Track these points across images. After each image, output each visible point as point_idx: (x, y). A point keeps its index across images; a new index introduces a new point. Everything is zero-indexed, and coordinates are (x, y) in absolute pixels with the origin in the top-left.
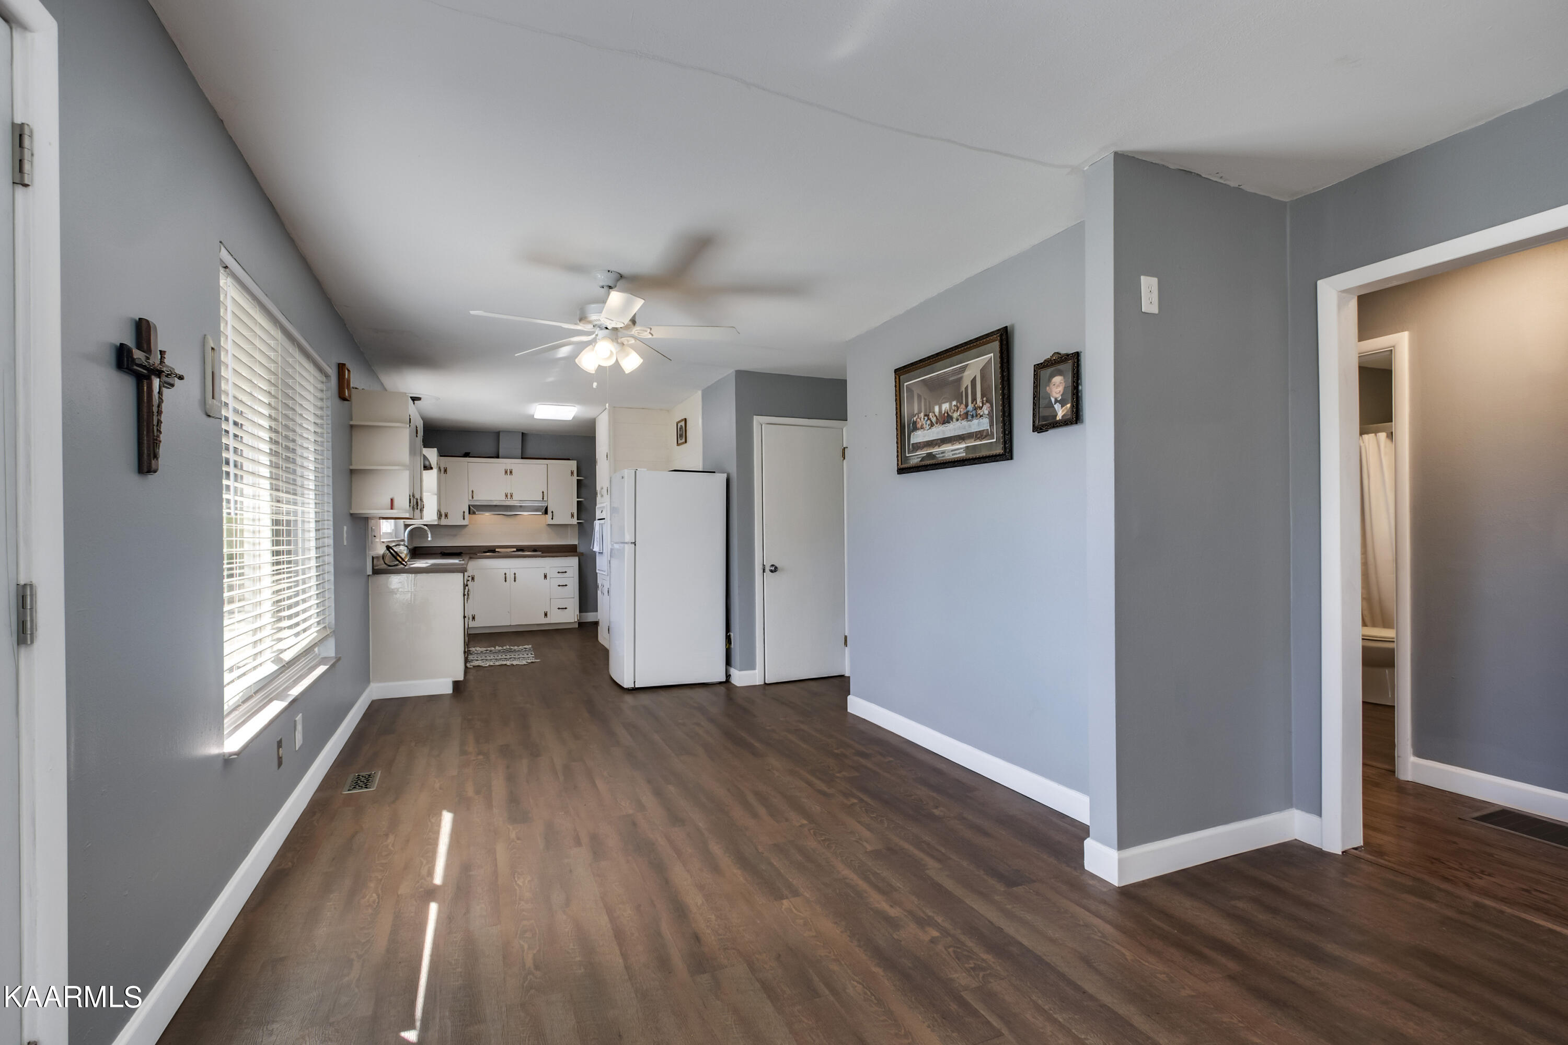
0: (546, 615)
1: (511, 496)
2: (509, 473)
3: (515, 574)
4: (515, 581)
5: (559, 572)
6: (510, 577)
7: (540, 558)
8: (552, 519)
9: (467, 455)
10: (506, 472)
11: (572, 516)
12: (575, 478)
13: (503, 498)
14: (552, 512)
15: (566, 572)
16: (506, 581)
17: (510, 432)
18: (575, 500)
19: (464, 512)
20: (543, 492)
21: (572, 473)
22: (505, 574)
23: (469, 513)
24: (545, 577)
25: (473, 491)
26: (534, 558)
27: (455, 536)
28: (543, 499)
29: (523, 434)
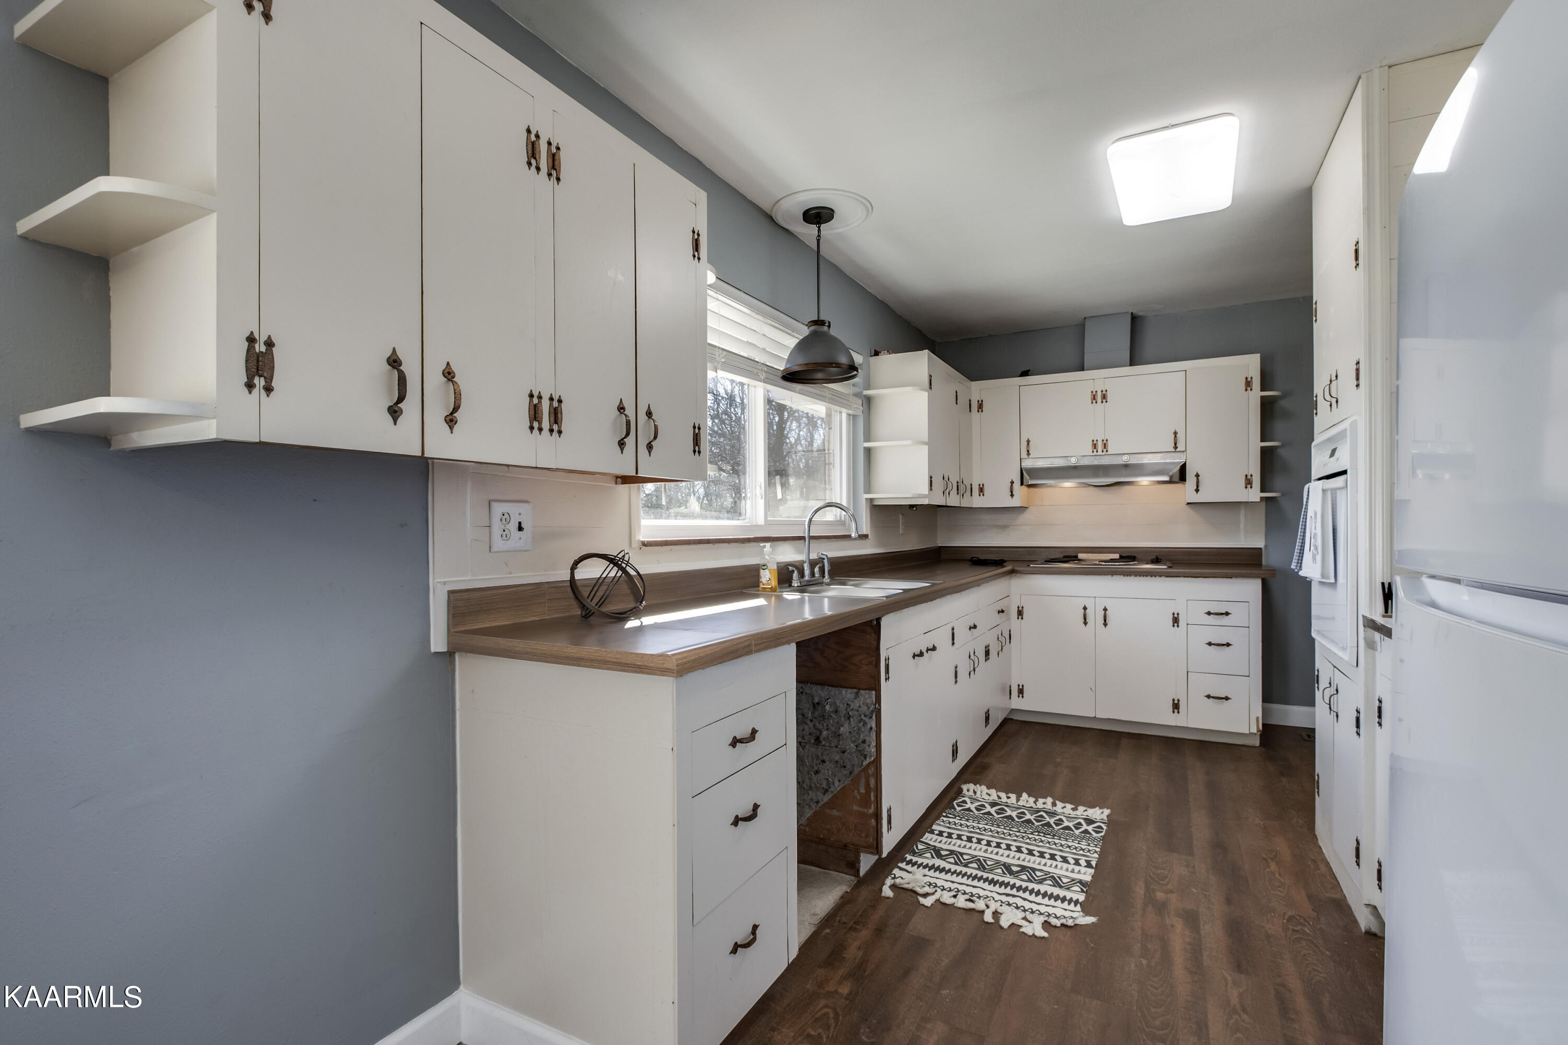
0: (1176, 706)
1: (1105, 446)
2: (1099, 398)
3: (1105, 610)
4: (1105, 624)
5: (1209, 613)
6: (1095, 617)
7: (1163, 578)
8: (1197, 490)
9: (1025, 374)
10: (1094, 398)
11: (1249, 482)
12: (1256, 393)
13: (1088, 450)
14: (1197, 476)
15: (1227, 614)
16: (1085, 623)
17: (1104, 317)
18: (1256, 444)
19: (1012, 483)
20: (1175, 433)
21: (1248, 384)
22: (1085, 608)
23: (1022, 484)
24: (1176, 620)
25: (1028, 441)
26: (1149, 578)
27: (1004, 527)
28: (1176, 447)
29: (1134, 318)
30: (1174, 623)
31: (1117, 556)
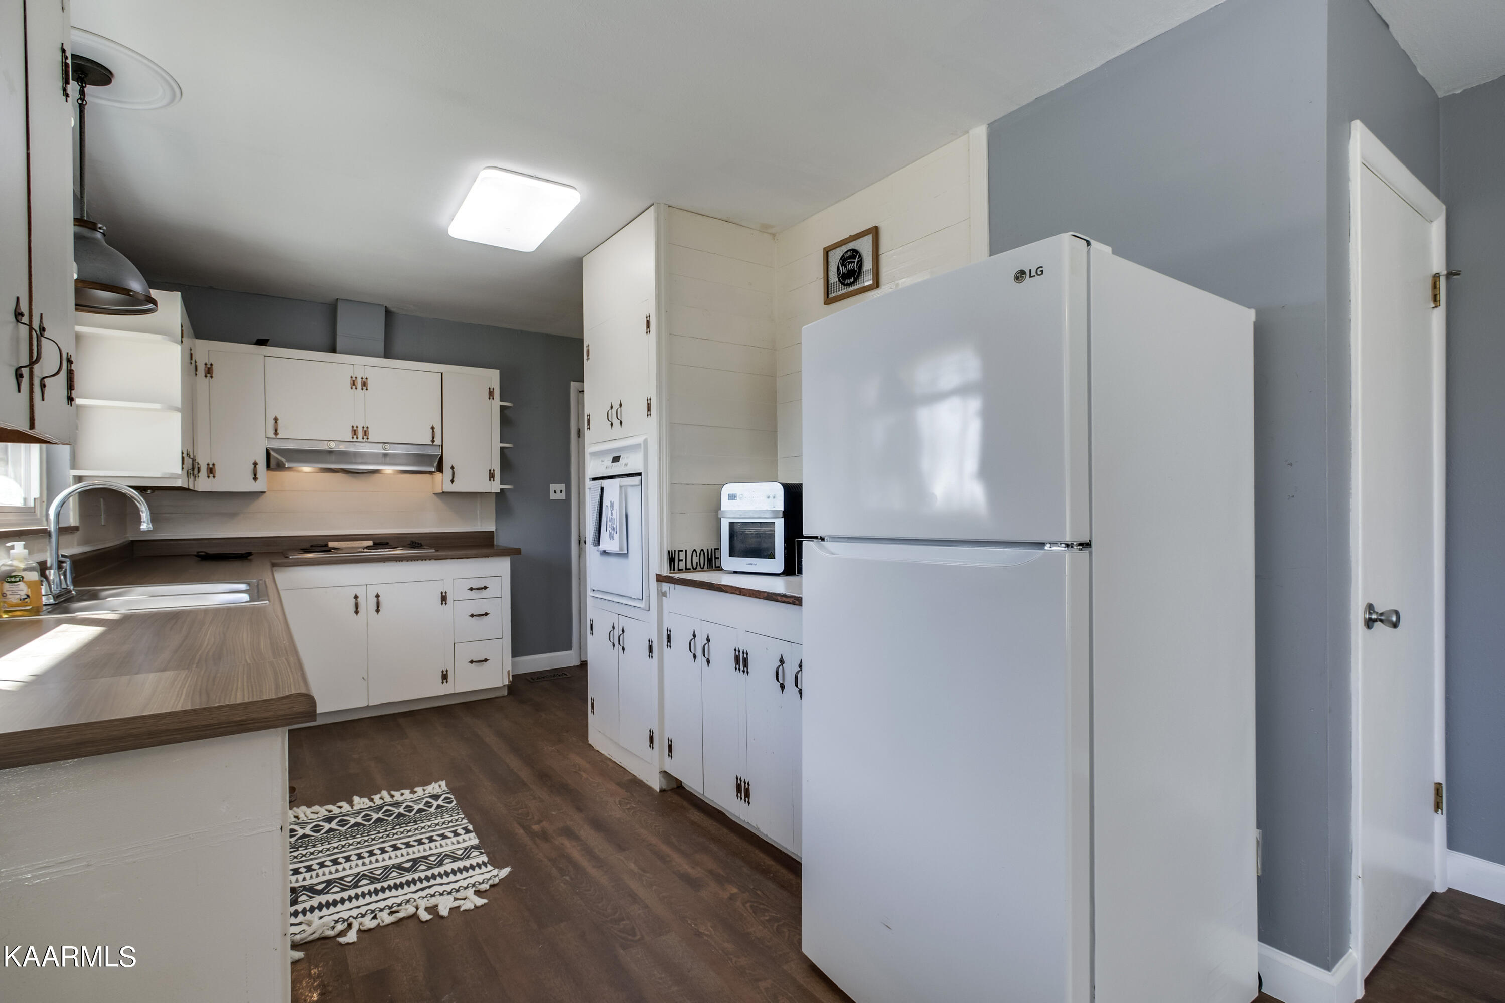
0: (445, 677)
1: (365, 433)
2: (359, 386)
3: (377, 596)
4: (378, 611)
5: (471, 589)
6: (367, 605)
7: (433, 561)
8: (452, 481)
9: (262, 342)
10: (354, 383)
11: (492, 476)
12: (497, 403)
13: (348, 436)
14: (452, 468)
15: (485, 588)
16: (357, 612)
17: (360, 304)
18: (497, 445)
19: (255, 464)
20: (433, 428)
21: (491, 393)
22: (356, 597)
23: (268, 466)
24: (444, 599)
25: (276, 420)
26: (420, 562)
27: (233, 515)
28: (433, 441)
29: (388, 313)
30: (442, 602)
31: (370, 543)
